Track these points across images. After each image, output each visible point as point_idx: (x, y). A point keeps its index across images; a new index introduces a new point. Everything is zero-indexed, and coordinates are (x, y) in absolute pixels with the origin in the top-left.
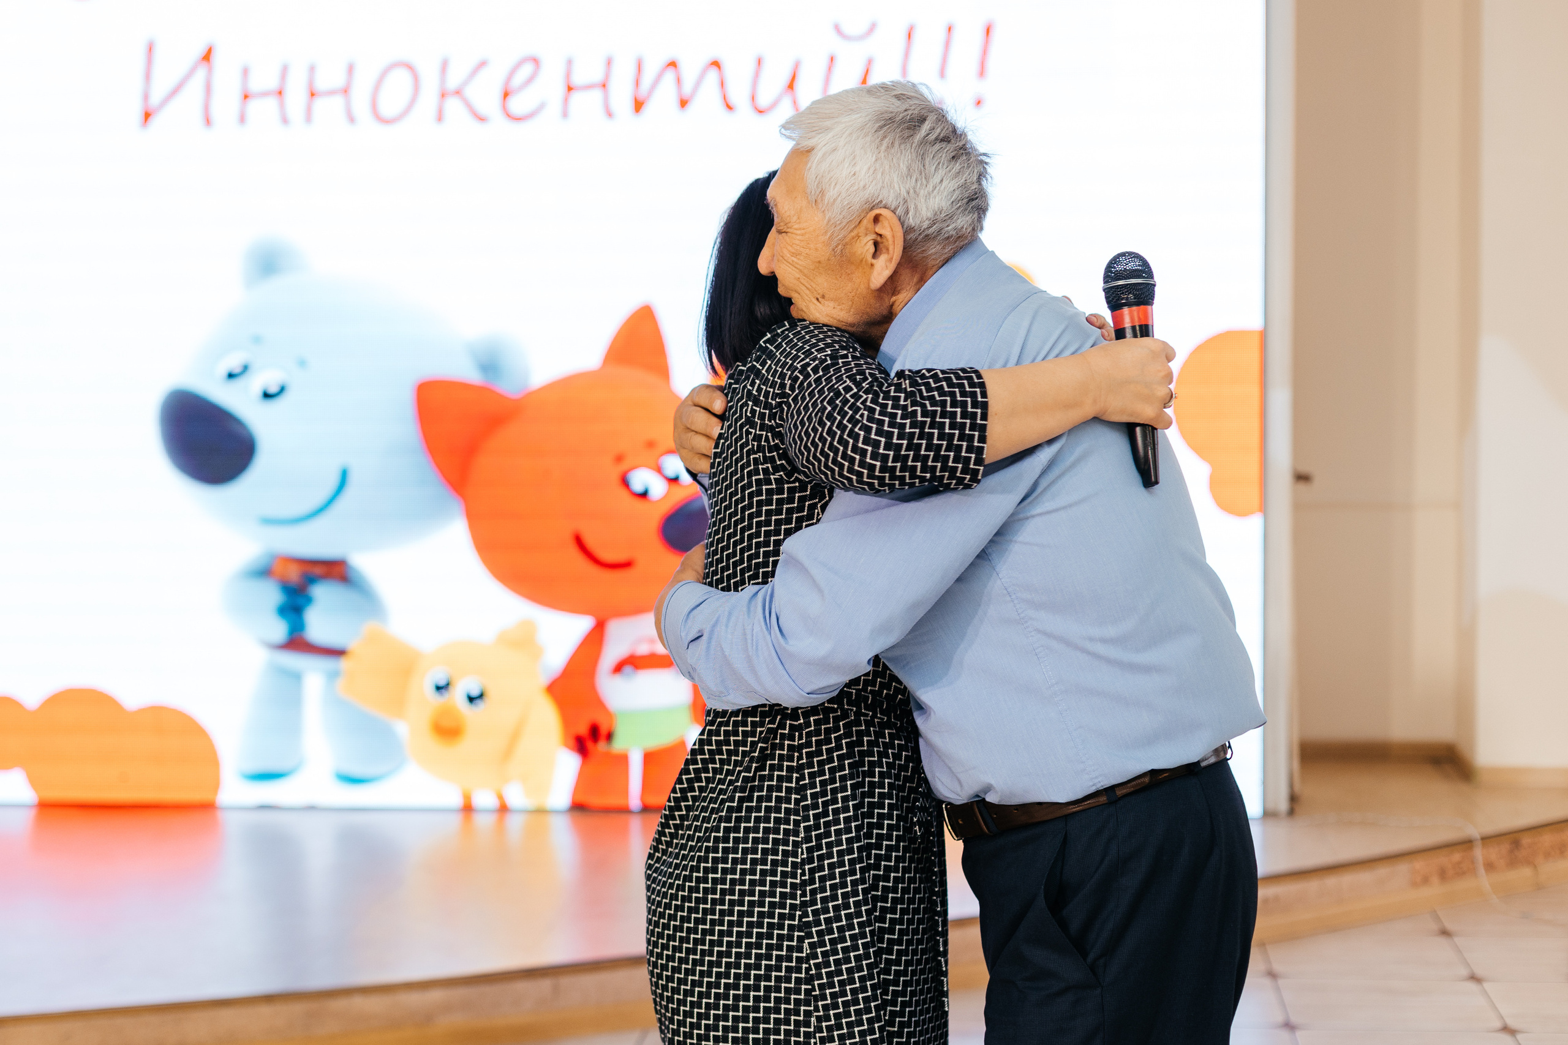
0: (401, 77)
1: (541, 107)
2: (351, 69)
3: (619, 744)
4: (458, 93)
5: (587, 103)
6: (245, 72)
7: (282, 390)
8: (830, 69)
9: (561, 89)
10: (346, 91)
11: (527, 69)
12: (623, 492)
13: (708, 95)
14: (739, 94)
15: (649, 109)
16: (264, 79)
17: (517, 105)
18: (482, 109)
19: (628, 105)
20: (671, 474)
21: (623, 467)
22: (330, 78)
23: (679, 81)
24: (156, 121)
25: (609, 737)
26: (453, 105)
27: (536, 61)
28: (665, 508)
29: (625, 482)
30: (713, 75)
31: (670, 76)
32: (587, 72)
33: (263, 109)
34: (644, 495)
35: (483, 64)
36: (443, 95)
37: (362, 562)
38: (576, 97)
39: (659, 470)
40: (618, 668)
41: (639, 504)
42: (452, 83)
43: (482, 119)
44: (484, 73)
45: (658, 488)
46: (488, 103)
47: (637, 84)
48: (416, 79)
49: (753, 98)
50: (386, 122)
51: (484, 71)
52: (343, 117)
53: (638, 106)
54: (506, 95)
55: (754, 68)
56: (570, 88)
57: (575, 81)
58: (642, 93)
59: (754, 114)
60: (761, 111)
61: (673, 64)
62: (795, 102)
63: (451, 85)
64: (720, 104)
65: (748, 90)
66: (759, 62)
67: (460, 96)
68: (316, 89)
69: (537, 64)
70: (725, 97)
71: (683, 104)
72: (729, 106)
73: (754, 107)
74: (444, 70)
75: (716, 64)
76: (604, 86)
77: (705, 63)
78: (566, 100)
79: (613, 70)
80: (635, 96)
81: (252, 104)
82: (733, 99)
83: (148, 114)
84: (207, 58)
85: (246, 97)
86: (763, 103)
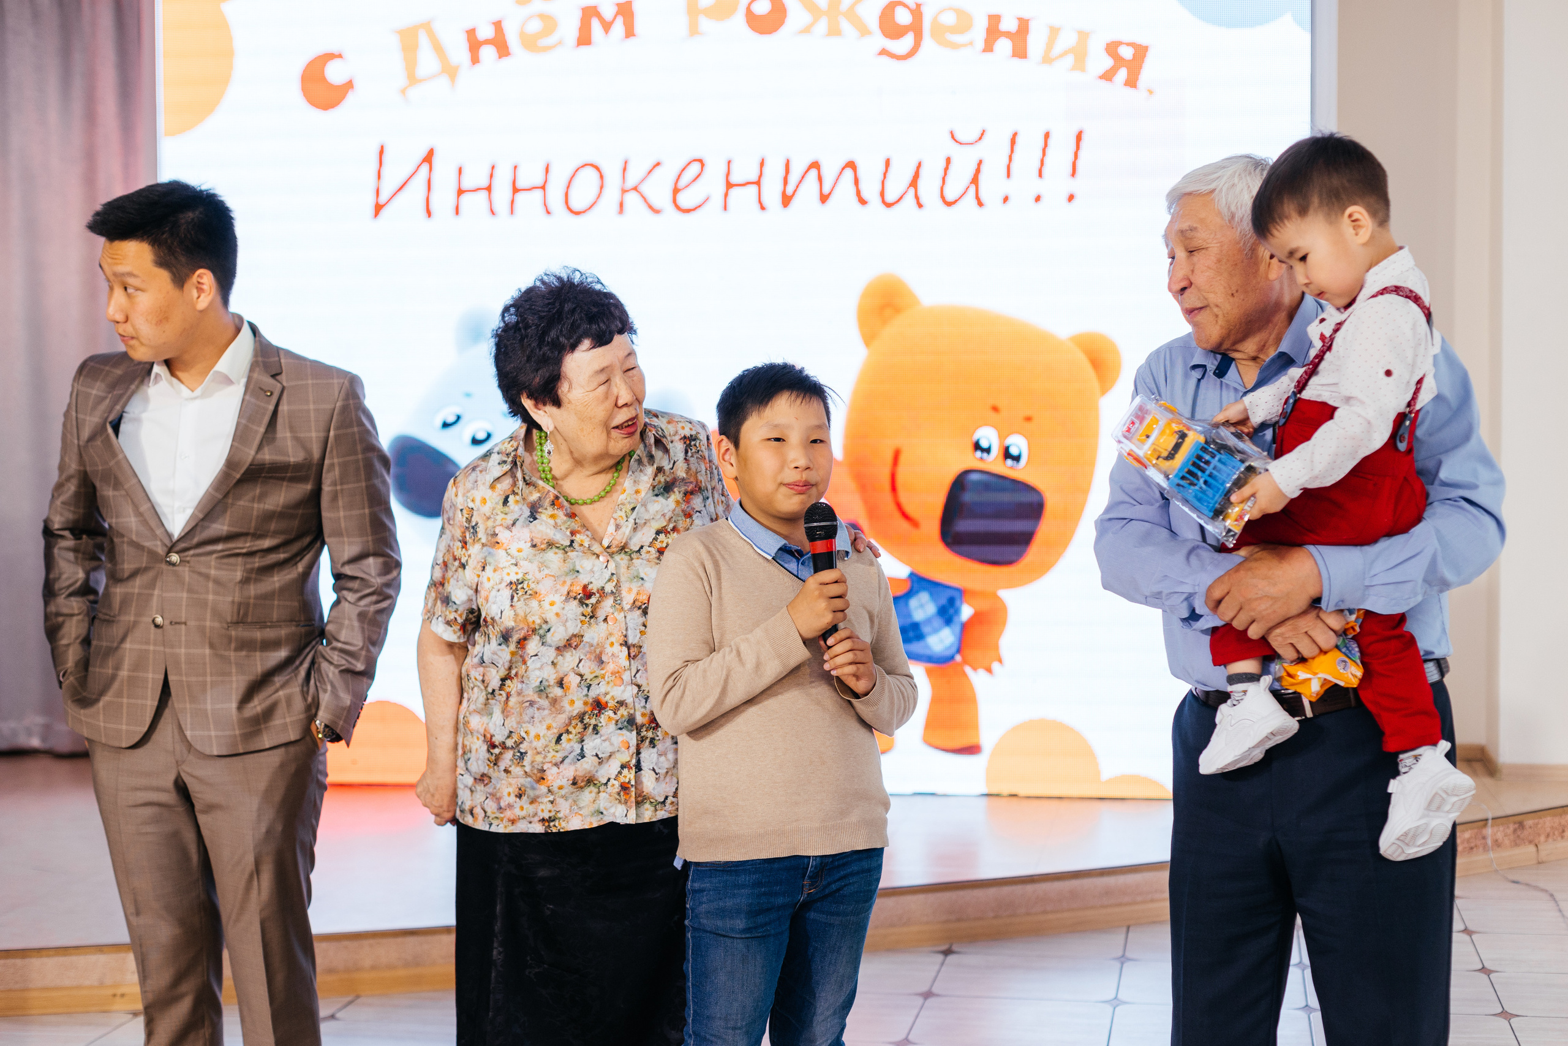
0: (589, 175)
1: (707, 199)
2: (547, 169)
4: (635, 189)
5: (744, 197)
6: (460, 171)
7: (489, 436)
8: (946, 169)
9: (722, 187)
10: (543, 186)
11: (695, 168)
13: (845, 193)
14: (870, 190)
15: (795, 204)
17: (685, 199)
18: (656, 204)
19: (778, 198)
22: (529, 176)
23: (820, 179)
24: (386, 212)
26: (632, 199)
27: (702, 162)
30: (848, 174)
31: (813, 174)
32: (744, 171)
33: (474, 203)
35: (658, 164)
36: (624, 191)
38: (734, 192)
43: (659, 211)
46: (662, 198)
47: (786, 182)
48: (602, 177)
49: (882, 194)
50: (577, 213)
51: (658, 170)
52: (542, 210)
53: (786, 200)
54: (676, 191)
55: (882, 168)
56: (729, 185)
57: (734, 179)
58: (790, 191)
59: (883, 207)
60: (889, 205)
61: (815, 165)
62: (917, 197)
63: (631, 182)
64: (855, 199)
65: (879, 187)
66: (888, 163)
67: (637, 191)
68: (519, 185)
69: (703, 165)
70: (858, 193)
71: (824, 198)
72: (863, 202)
73: (884, 202)
74: (625, 170)
75: (851, 165)
76: (758, 183)
77: (842, 163)
78: (726, 195)
79: (766, 170)
80: (784, 193)
81: (465, 198)
82: (865, 194)
83: (378, 207)
84: (428, 159)
85: (460, 192)
86: (890, 198)
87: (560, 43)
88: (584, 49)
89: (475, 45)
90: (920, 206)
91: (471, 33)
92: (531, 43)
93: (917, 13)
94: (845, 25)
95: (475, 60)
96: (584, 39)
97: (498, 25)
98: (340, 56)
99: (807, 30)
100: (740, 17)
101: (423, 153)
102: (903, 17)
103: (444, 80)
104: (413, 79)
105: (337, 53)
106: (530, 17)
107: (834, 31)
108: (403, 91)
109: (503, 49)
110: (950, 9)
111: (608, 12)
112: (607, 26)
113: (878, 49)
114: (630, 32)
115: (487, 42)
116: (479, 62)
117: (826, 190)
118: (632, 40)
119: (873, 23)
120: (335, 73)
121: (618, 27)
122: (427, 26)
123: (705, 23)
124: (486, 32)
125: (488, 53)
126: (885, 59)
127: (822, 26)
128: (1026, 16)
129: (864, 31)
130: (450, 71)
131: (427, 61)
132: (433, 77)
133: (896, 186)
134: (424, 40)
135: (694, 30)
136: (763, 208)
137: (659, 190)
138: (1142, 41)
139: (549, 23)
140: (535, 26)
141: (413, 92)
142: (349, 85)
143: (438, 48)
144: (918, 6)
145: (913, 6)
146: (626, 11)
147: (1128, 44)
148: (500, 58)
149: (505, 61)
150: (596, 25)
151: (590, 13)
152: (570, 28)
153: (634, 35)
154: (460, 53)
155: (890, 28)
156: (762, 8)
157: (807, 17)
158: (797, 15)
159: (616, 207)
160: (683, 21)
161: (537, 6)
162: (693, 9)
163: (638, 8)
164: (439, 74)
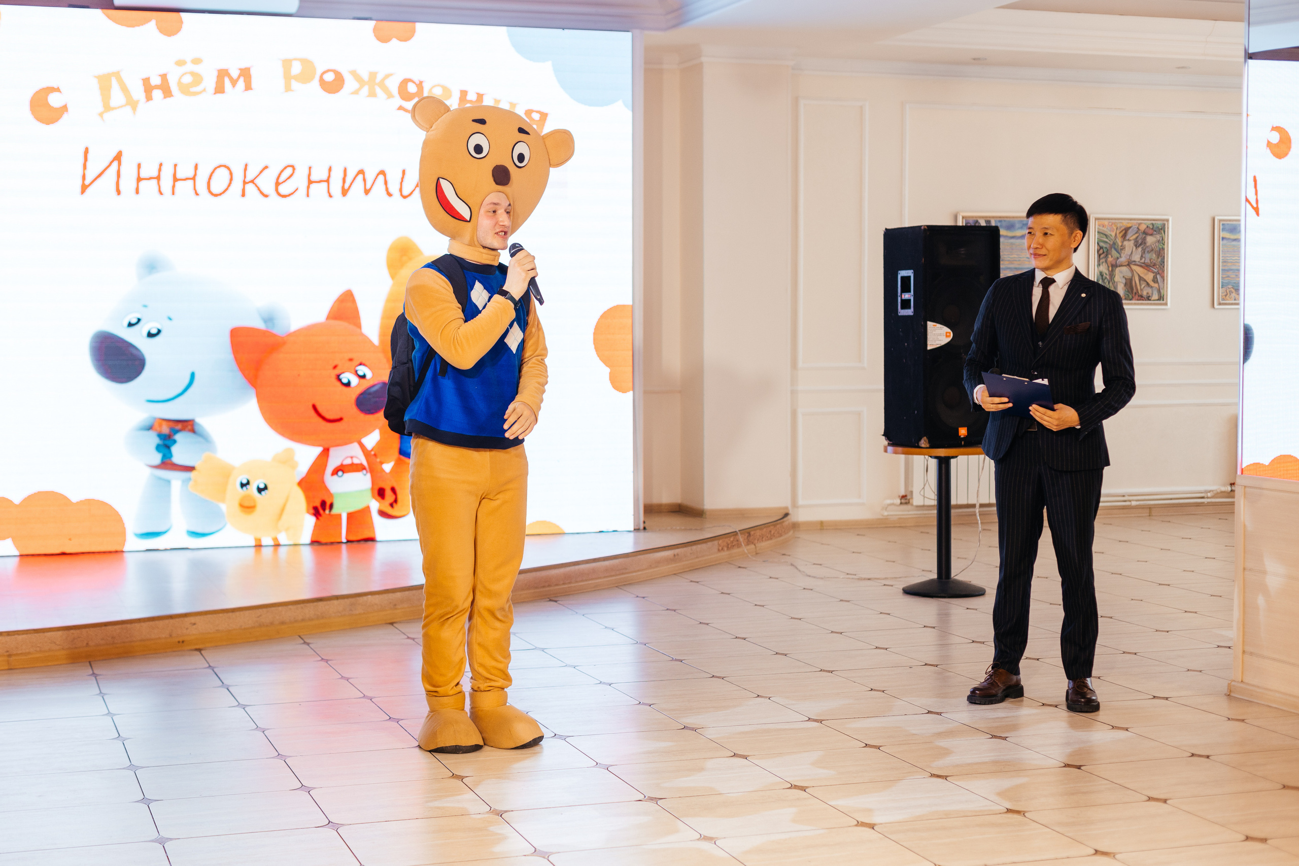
0: (223, 172)
1: (296, 190)
2: (196, 167)
3: (335, 511)
4: (252, 181)
5: (319, 190)
6: (139, 166)
7: (159, 331)
9: (306, 182)
10: (194, 178)
11: (289, 170)
12: (338, 384)
13: (379, 189)
14: (394, 188)
15: (350, 195)
16: (149, 170)
17: (283, 189)
18: (266, 192)
19: (339, 190)
20: (361, 373)
21: (337, 371)
22: (185, 171)
23: (364, 180)
24: (89, 191)
25: (331, 506)
26: (250, 188)
27: (293, 167)
28: (359, 391)
29: (338, 378)
30: (381, 178)
31: (360, 177)
32: (319, 174)
33: (148, 187)
34: (348, 384)
35: (266, 167)
36: (245, 183)
37: (202, 421)
38: (313, 186)
39: (356, 373)
40: (335, 472)
41: (346, 389)
43: (266, 196)
45: (355, 381)
46: (269, 188)
47: (344, 181)
48: (231, 173)
49: (401, 190)
50: (216, 195)
51: (266, 171)
52: (192, 192)
53: (345, 192)
54: (278, 184)
55: (400, 175)
56: (310, 182)
57: (313, 178)
58: (347, 186)
59: (401, 198)
60: (405, 197)
61: (361, 172)
63: (249, 178)
64: (385, 193)
65: (398, 186)
66: (404, 172)
67: (254, 183)
68: (179, 176)
69: (294, 169)
70: (387, 189)
71: (367, 192)
72: (390, 195)
73: (401, 195)
74: (245, 170)
75: (382, 173)
76: (328, 181)
77: (377, 171)
78: (308, 187)
79: (332, 174)
80: (343, 187)
81: (142, 184)
82: (391, 190)
83: (84, 188)
84: (118, 157)
85: (139, 179)
86: (405, 193)
87: (204, 90)
88: (219, 96)
89: (148, 88)
91: (146, 81)
92: (185, 90)
93: (420, 85)
94: (378, 91)
95: (149, 98)
96: (219, 89)
97: (164, 77)
98: (58, 90)
99: (356, 92)
100: (316, 82)
101: (114, 154)
102: (412, 88)
103: (128, 109)
104: (107, 108)
105: (56, 86)
106: (185, 73)
107: (372, 94)
108: (101, 115)
109: (167, 93)
110: (438, 85)
111: (235, 74)
112: (234, 83)
113: (397, 106)
114: (248, 87)
115: (157, 87)
116: (152, 99)
117: (368, 186)
118: (250, 92)
119: (395, 90)
120: (55, 100)
121: (241, 84)
122: (117, 75)
123: (295, 84)
124: (156, 81)
125: (157, 94)
126: (401, 112)
127: (365, 90)
128: (481, 92)
129: (390, 95)
130: (133, 104)
131: (117, 97)
132: (121, 107)
133: (411, 186)
134: (114, 83)
135: (288, 88)
136: (330, 196)
137: (266, 182)
138: (544, 110)
139: (197, 78)
140: (187, 79)
141: (106, 116)
142: (64, 108)
143: (124, 89)
144: (421, 82)
145: (418, 82)
146: (246, 73)
147: (537, 112)
149: (168, 100)
150: (227, 81)
151: (223, 74)
152: (210, 82)
153: (251, 89)
154: (138, 93)
155: (406, 95)
156: (330, 77)
157: (356, 85)
158: (350, 84)
159: (240, 192)
160: (281, 82)
161: (190, 67)
162: (288, 77)
163: (253, 72)
164: (125, 106)
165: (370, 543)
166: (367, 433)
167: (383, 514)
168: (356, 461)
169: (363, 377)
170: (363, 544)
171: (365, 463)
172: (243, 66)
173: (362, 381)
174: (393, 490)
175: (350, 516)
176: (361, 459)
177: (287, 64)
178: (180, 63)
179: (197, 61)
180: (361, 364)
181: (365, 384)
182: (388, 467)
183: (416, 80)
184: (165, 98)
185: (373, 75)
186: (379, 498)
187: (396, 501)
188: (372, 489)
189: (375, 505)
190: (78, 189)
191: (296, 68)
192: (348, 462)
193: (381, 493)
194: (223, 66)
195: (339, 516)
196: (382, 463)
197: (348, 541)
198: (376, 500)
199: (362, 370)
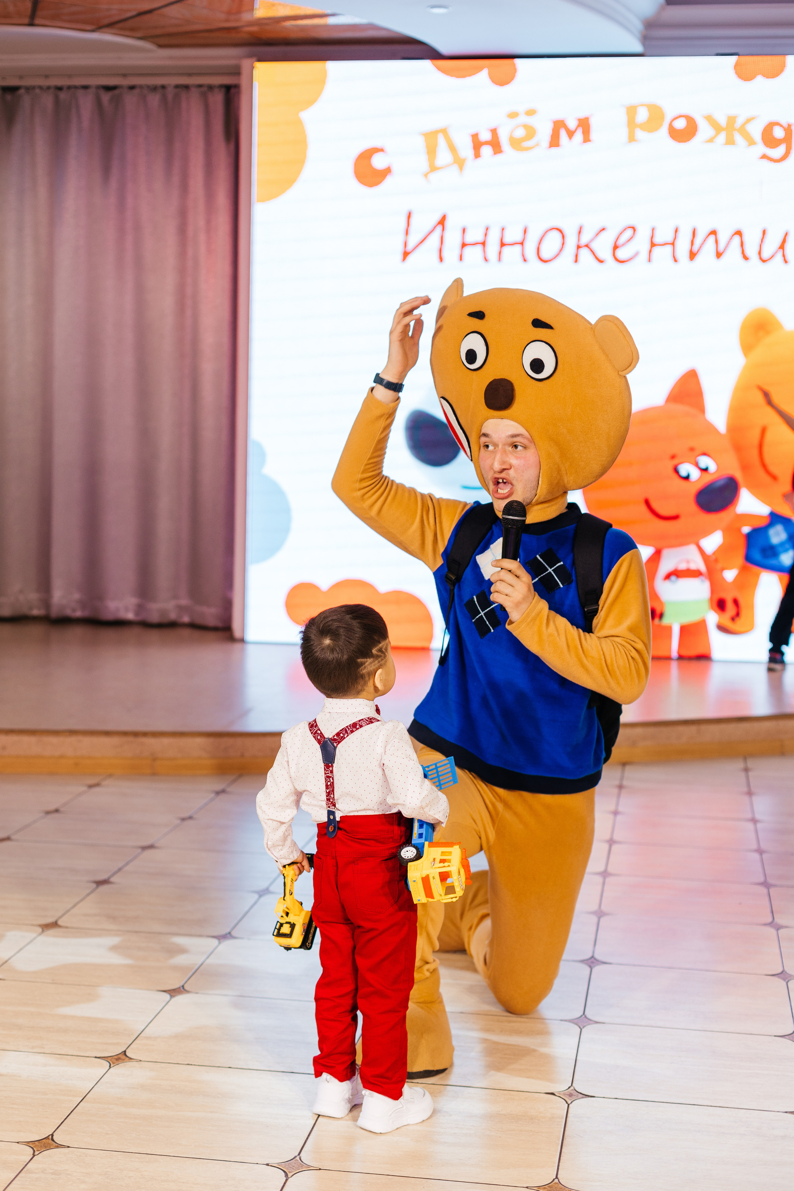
0: (555, 236)
1: (637, 254)
2: (526, 230)
3: (666, 621)
4: (587, 246)
5: (662, 253)
6: (464, 231)
9: (648, 245)
10: (522, 243)
11: (629, 232)
12: (675, 476)
13: (734, 251)
14: (752, 251)
15: (699, 258)
16: (475, 235)
17: (621, 254)
18: (601, 256)
19: (687, 254)
20: (703, 466)
21: (675, 462)
22: (513, 235)
23: (717, 242)
24: (410, 258)
25: (662, 615)
26: (584, 253)
27: (634, 229)
28: (699, 486)
29: (676, 471)
30: (737, 239)
31: (712, 238)
32: (664, 235)
33: (473, 253)
34: (687, 478)
35: (604, 229)
36: (579, 247)
38: (656, 250)
39: (697, 465)
40: (668, 577)
41: (684, 483)
42: (584, 240)
43: (601, 261)
44: (603, 234)
45: (695, 474)
46: (605, 253)
47: (692, 243)
48: (563, 237)
49: (760, 253)
50: (545, 261)
52: (520, 258)
53: (692, 255)
54: (615, 247)
55: (761, 236)
56: (653, 245)
57: (657, 240)
58: (695, 249)
59: (760, 262)
60: (764, 261)
61: (714, 233)
62: (784, 256)
63: (584, 241)
64: (741, 256)
65: (758, 248)
66: (764, 232)
67: (588, 247)
68: (505, 241)
70: (743, 252)
71: (719, 255)
72: (746, 258)
73: (761, 259)
74: (580, 232)
75: (739, 233)
76: (673, 244)
77: (733, 231)
78: (650, 251)
79: (679, 235)
80: (691, 251)
81: (467, 250)
82: (748, 253)
83: (406, 254)
84: (442, 222)
85: (464, 245)
86: (766, 255)
87: (537, 145)
88: (554, 149)
89: (477, 145)
90: (786, 262)
91: (475, 137)
92: (516, 144)
93: (789, 130)
94: (738, 137)
95: (477, 155)
96: (555, 142)
97: (494, 132)
98: (381, 150)
99: (711, 140)
100: (664, 131)
101: (437, 217)
102: (779, 133)
103: (455, 168)
104: (433, 168)
105: (380, 147)
106: (517, 127)
107: (730, 141)
108: (426, 175)
109: (498, 149)
111: (572, 124)
112: (571, 134)
113: (760, 154)
114: (587, 139)
115: (486, 143)
116: (480, 157)
117: (721, 247)
118: (588, 144)
119: (758, 136)
120: (378, 162)
121: (579, 136)
122: (444, 131)
123: (640, 134)
124: (485, 136)
125: (487, 151)
126: (765, 162)
127: (722, 137)
129: (752, 142)
130: (460, 163)
131: (444, 156)
132: (448, 166)
133: (770, 247)
134: (442, 141)
135: (632, 138)
136: (676, 261)
137: (603, 246)
139: (531, 132)
140: (520, 133)
141: (433, 176)
142: (387, 171)
143: (452, 148)
144: (788, 124)
145: (785, 125)
146: (584, 124)
148: (495, 154)
149: (499, 157)
150: (563, 134)
151: (559, 125)
152: (544, 134)
153: (590, 141)
154: (466, 150)
155: (769, 140)
156: (680, 124)
157: (711, 132)
158: (704, 130)
159: (573, 258)
160: (624, 132)
161: (523, 119)
162: (632, 124)
163: (593, 122)
164: (452, 164)
165: (703, 663)
166: (706, 533)
167: (721, 628)
168: (693, 567)
169: (706, 470)
170: (694, 664)
171: (702, 567)
172: (582, 115)
173: (704, 473)
174: (736, 602)
175: (684, 629)
176: (701, 566)
177: (631, 111)
178: (513, 115)
179: (531, 113)
180: (704, 454)
181: (707, 479)
182: (730, 575)
183: (784, 123)
184: (495, 153)
185: (732, 120)
186: (719, 611)
187: (738, 614)
188: (711, 599)
189: (712, 618)
190: (400, 256)
191: (642, 115)
192: (683, 566)
193: (720, 605)
194: (558, 117)
195: (669, 629)
196: (723, 569)
197: (681, 657)
198: (716, 612)
199: (705, 461)
